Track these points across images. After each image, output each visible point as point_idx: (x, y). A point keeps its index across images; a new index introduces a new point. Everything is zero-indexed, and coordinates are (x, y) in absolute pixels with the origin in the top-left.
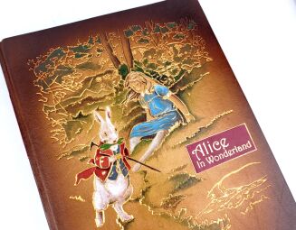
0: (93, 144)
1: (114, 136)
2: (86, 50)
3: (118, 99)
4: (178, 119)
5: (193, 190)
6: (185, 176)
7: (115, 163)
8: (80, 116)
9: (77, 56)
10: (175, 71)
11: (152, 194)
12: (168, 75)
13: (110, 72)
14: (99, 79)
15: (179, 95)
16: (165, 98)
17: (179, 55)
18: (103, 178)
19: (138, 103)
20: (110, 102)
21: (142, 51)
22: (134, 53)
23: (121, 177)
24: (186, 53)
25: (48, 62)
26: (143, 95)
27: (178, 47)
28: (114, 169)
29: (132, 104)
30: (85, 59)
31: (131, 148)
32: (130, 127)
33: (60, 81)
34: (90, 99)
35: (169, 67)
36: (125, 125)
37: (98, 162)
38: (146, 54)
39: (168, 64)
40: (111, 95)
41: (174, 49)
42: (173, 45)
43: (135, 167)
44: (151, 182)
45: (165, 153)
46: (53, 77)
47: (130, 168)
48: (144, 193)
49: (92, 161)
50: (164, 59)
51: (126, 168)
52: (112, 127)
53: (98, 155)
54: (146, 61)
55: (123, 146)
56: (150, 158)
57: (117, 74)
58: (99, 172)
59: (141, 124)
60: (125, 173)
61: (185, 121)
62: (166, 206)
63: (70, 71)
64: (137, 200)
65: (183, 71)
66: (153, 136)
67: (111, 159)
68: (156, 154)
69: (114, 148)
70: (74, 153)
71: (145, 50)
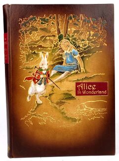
0: (36, 67)
1: (46, 67)
2: (47, 21)
3: (53, 51)
4: (77, 69)
5: (71, 102)
6: (71, 95)
7: (42, 78)
8: (34, 53)
9: (42, 23)
10: (85, 45)
11: (53, 96)
12: (81, 46)
13: (54, 36)
14: (48, 38)
15: (82, 58)
16: (75, 57)
17: (91, 38)
18: (35, 83)
19: (62, 55)
20: (49, 51)
21: (73, 29)
22: (69, 30)
23: (43, 85)
24: (95, 37)
25: (28, 22)
26: (65, 52)
27: (92, 33)
28: (41, 81)
29: (59, 55)
30: (45, 26)
31: (51, 75)
32: (54, 65)
33: (30, 33)
34: (41, 46)
35: (82, 42)
36: (52, 64)
37: (35, 75)
38: (75, 32)
39: (83, 40)
40: (51, 47)
41: (90, 33)
42: (89, 32)
43: (50, 83)
44: (55, 92)
45: (65, 82)
46: (28, 30)
47: (48, 83)
48: (50, 95)
49: (33, 74)
50: (82, 37)
51: (46, 82)
52: (46, 62)
53: (37, 72)
54: (73, 36)
55: (48, 72)
56: (58, 81)
57: (57, 38)
58: (34, 80)
59: (59, 65)
60: (45, 84)
61: (80, 71)
62: (57, 103)
63: (36, 30)
64: (46, 97)
65: (89, 47)
67: (42, 76)
68: (61, 81)
69: (44, 72)
71: (75, 29)
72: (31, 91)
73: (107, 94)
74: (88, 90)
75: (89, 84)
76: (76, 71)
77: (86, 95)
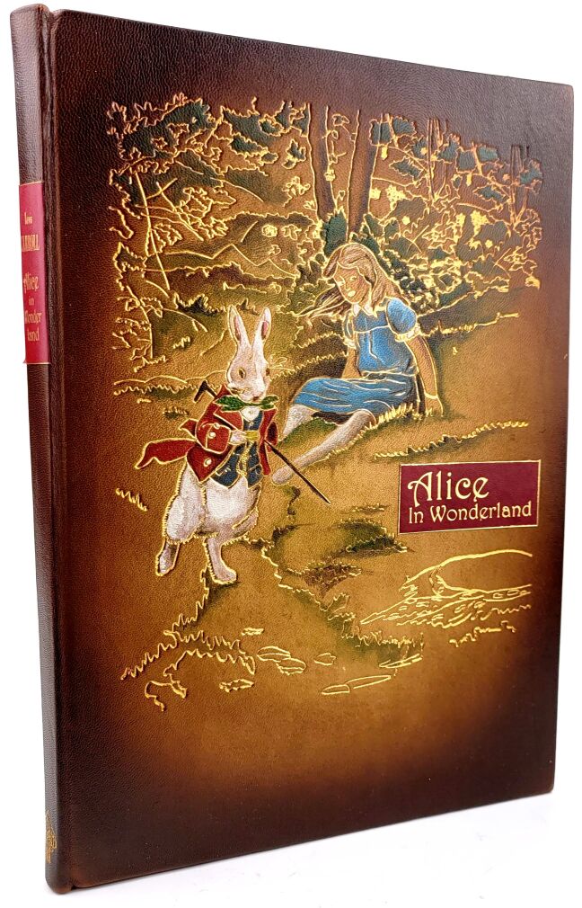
0: (204, 387)
1: (259, 386)
2: (263, 137)
3: (297, 301)
4: (410, 400)
5: (379, 563)
6: (376, 530)
7: (240, 449)
8: (197, 308)
9: (237, 145)
10: (447, 280)
11: (293, 543)
12: (429, 283)
13: (301, 222)
14: (270, 230)
15: (434, 344)
16: (402, 338)
17: (474, 244)
18: (201, 474)
19: (337, 327)
20: (279, 299)
21: (395, 195)
22: (374, 194)
23: (241, 484)
24: (489, 244)
25: (160, 130)
26: (355, 310)
27: (478, 220)
28: (233, 463)
29: (323, 325)
30: (255, 160)
31: (289, 425)
32: (301, 377)
33: (175, 196)
34: (231, 274)
35: (436, 264)
36: (291, 370)
37: (201, 435)
38: (401, 207)
39: (438, 255)
40: (286, 283)
41: (468, 220)
42: (467, 212)
43: (280, 472)
44: (301, 518)
45: (352, 466)
46: (163, 179)
47: (267, 471)
48: (277, 535)
49: (191, 426)
50: (434, 236)
51: (258, 469)
52: (261, 363)
53: (209, 417)
54: (392, 228)
55: (269, 416)
57: (316, 234)
59: (326, 380)
60: (252, 480)
61: (422, 411)
62: (313, 577)
63: (206, 180)
64: (259, 545)
65: (464, 288)
66: (342, 419)
67: (236, 437)
68: (332, 461)
69: (249, 414)
70: (155, 394)
71: (402, 196)
72: (176, 521)
73: (531, 520)
74: (456, 503)
75: (459, 472)
76: (403, 409)
77: (445, 525)
